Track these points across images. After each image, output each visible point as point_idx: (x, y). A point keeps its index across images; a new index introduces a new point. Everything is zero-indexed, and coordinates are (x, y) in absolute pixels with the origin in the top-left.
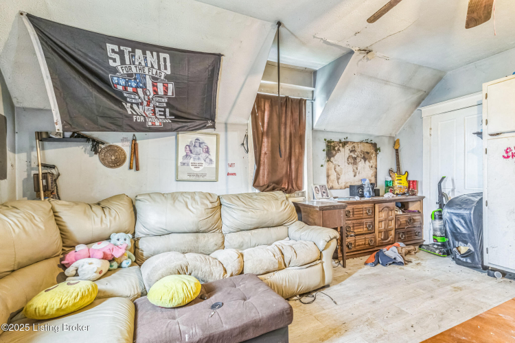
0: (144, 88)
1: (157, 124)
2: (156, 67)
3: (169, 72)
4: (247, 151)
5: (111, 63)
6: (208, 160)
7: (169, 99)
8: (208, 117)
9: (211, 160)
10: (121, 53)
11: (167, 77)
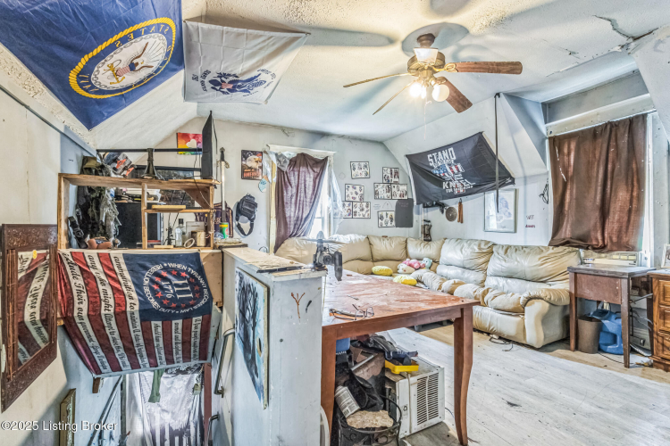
0: (447, 171)
1: (461, 191)
2: (447, 158)
3: (455, 158)
4: (547, 203)
5: (431, 164)
6: (507, 214)
7: (462, 173)
8: (506, 175)
9: (509, 214)
10: (433, 157)
11: (455, 161)
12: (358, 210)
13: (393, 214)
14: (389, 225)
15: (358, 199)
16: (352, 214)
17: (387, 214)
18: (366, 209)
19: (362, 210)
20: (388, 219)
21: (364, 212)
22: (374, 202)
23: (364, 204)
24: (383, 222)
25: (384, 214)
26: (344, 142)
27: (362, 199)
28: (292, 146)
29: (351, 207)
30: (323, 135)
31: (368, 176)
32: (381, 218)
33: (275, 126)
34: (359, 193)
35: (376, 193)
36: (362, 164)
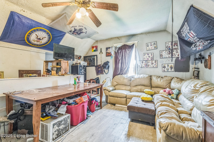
1: (201, 48)
12: (150, 64)
13: (173, 65)
14: (170, 70)
15: (150, 59)
16: (147, 66)
17: (168, 66)
18: (154, 63)
19: (153, 64)
20: (169, 67)
21: (153, 65)
22: (160, 60)
23: (154, 62)
24: (166, 69)
25: (166, 66)
26: (144, 36)
27: (152, 59)
28: (121, 43)
29: (146, 63)
30: (133, 36)
31: (156, 48)
32: (164, 67)
33: (115, 38)
34: (151, 56)
35: (161, 55)
36: (153, 43)
